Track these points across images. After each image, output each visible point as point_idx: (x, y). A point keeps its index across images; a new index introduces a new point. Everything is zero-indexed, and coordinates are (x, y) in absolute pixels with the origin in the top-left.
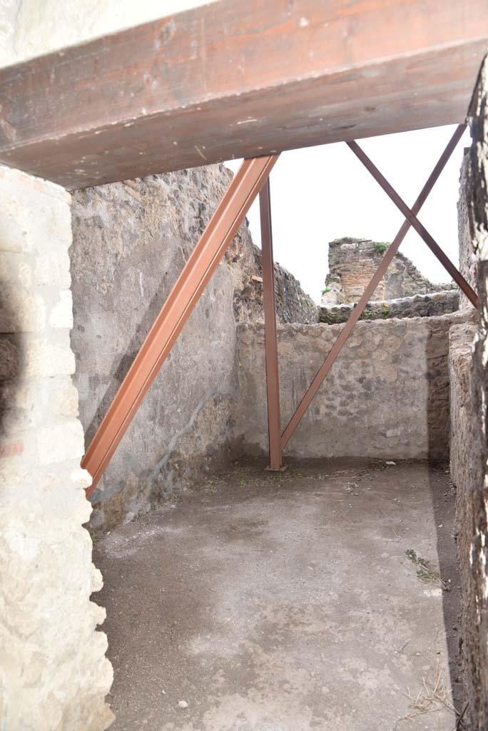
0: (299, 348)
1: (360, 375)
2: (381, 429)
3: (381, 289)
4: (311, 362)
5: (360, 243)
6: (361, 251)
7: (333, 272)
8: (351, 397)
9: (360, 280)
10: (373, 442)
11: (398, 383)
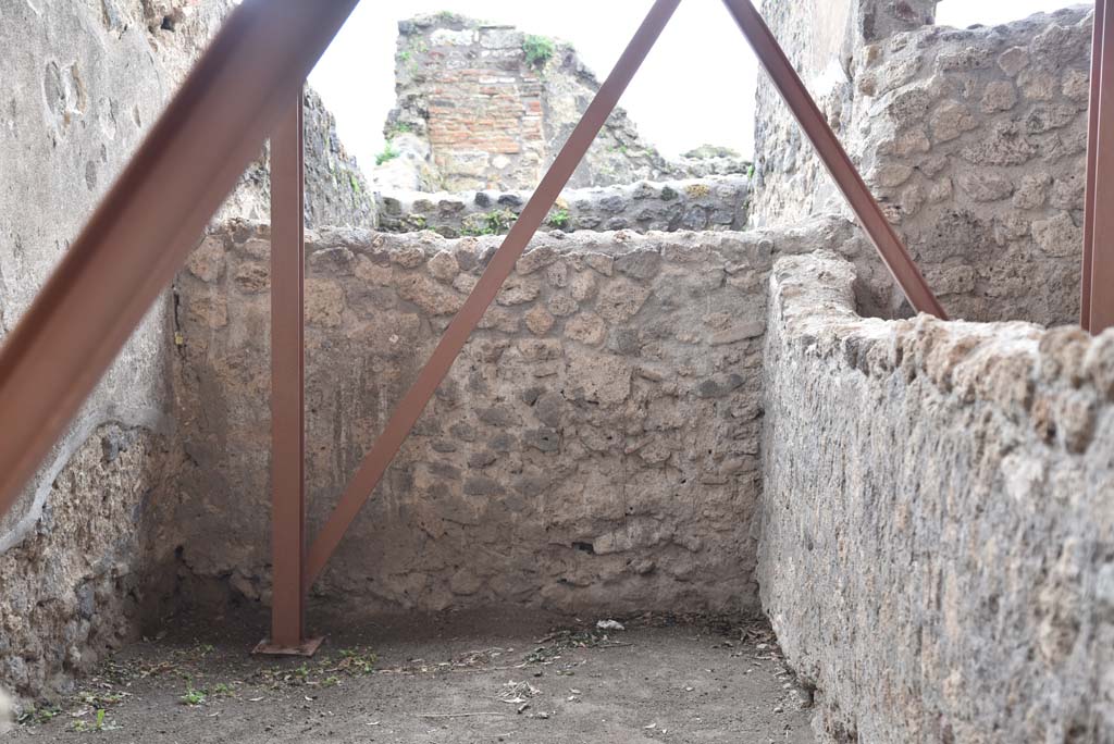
0: (359, 298)
1: (528, 383)
2: (581, 531)
3: (535, 162)
4: (394, 339)
5: (483, 30)
6: (485, 54)
7: (408, 103)
8: (503, 444)
9: (478, 135)
10: (557, 567)
11: (632, 407)
